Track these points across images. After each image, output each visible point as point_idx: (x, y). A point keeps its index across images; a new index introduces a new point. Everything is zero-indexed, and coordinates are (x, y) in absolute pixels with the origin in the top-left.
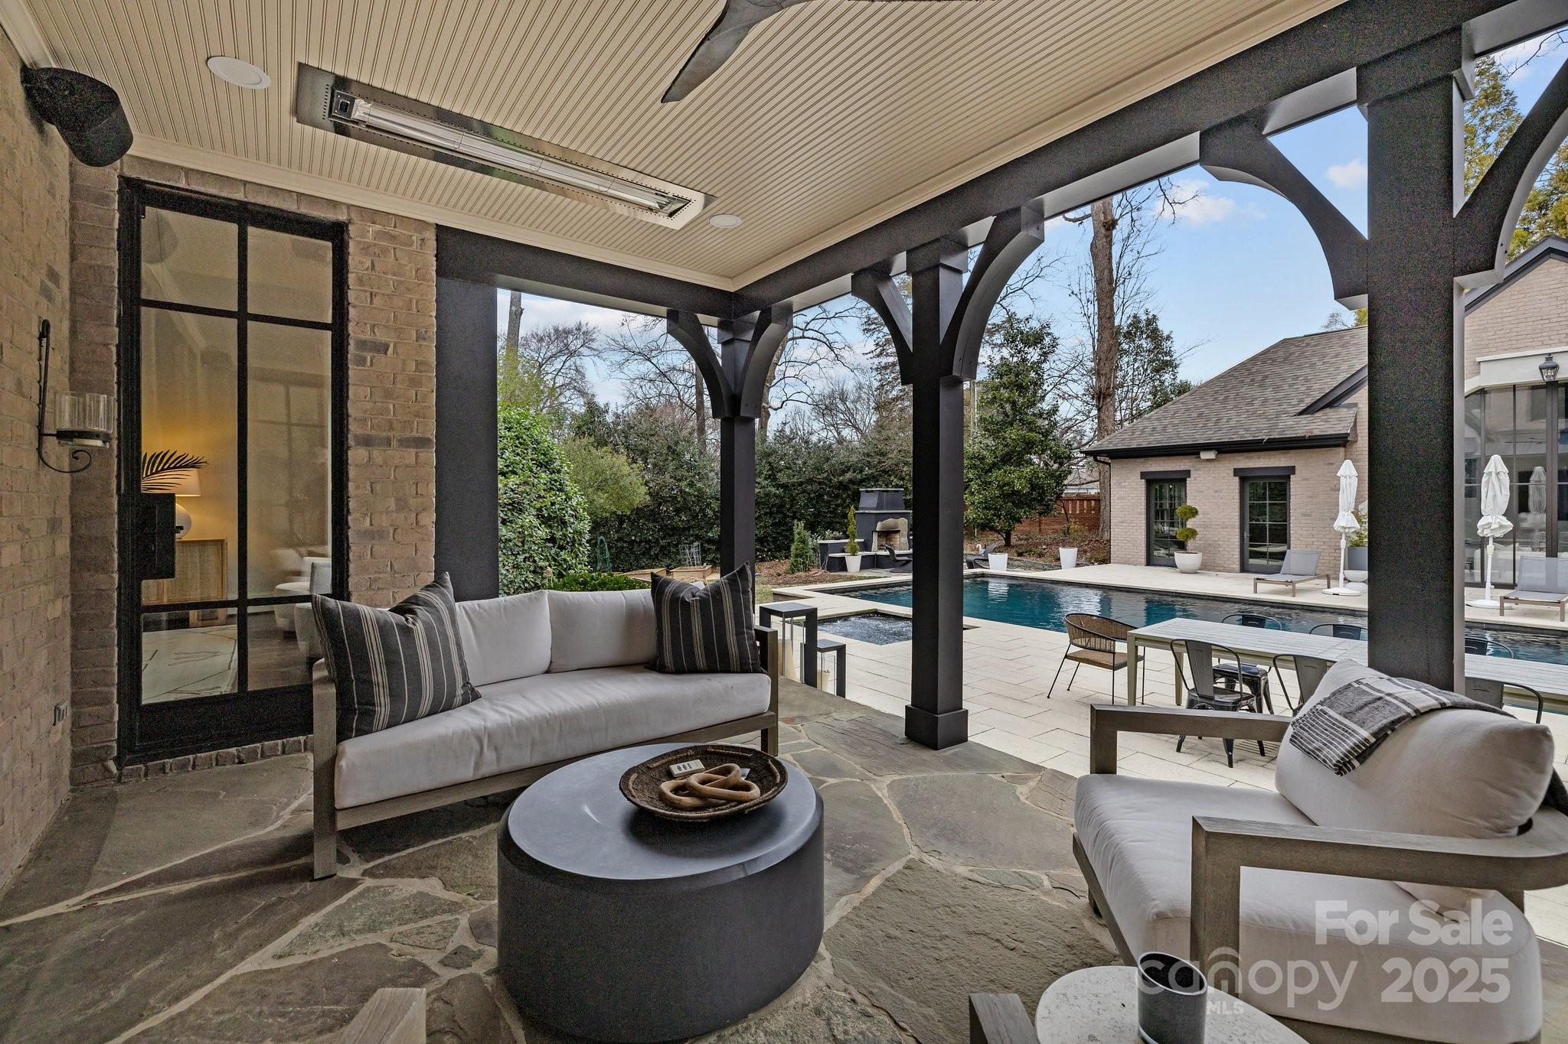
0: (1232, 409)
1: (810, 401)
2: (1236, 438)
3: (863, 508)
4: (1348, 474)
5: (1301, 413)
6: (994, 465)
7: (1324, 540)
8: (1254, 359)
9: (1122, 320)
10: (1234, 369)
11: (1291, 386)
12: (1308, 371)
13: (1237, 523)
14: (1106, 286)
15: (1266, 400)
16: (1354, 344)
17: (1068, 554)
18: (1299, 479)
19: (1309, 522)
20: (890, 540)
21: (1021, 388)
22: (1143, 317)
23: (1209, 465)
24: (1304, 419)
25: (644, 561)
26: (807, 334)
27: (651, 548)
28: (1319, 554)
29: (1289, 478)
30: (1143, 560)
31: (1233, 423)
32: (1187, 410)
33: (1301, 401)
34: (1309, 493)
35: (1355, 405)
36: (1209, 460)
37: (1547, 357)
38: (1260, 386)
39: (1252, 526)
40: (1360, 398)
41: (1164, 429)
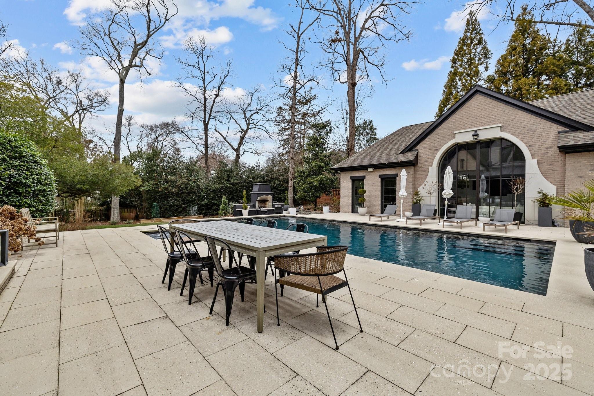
0: (380, 152)
1: (254, 152)
2: (378, 163)
3: (254, 191)
4: (403, 174)
5: (400, 154)
6: (308, 176)
9: (359, 122)
11: (400, 143)
12: (407, 138)
13: (380, 196)
14: (353, 108)
15: (391, 149)
17: (326, 209)
20: (265, 204)
21: (319, 146)
22: (368, 121)
23: (371, 174)
25: (176, 214)
26: (256, 127)
27: (178, 208)
29: (396, 178)
30: (350, 210)
31: (379, 157)
32: (366, 153)
33: (401, 149)
35: (417, 150)
36: (371, 172)
37: (476, 131)
38: (391, 144)
39: (385, 197)
40: (419, 147)
41: (358, 160)
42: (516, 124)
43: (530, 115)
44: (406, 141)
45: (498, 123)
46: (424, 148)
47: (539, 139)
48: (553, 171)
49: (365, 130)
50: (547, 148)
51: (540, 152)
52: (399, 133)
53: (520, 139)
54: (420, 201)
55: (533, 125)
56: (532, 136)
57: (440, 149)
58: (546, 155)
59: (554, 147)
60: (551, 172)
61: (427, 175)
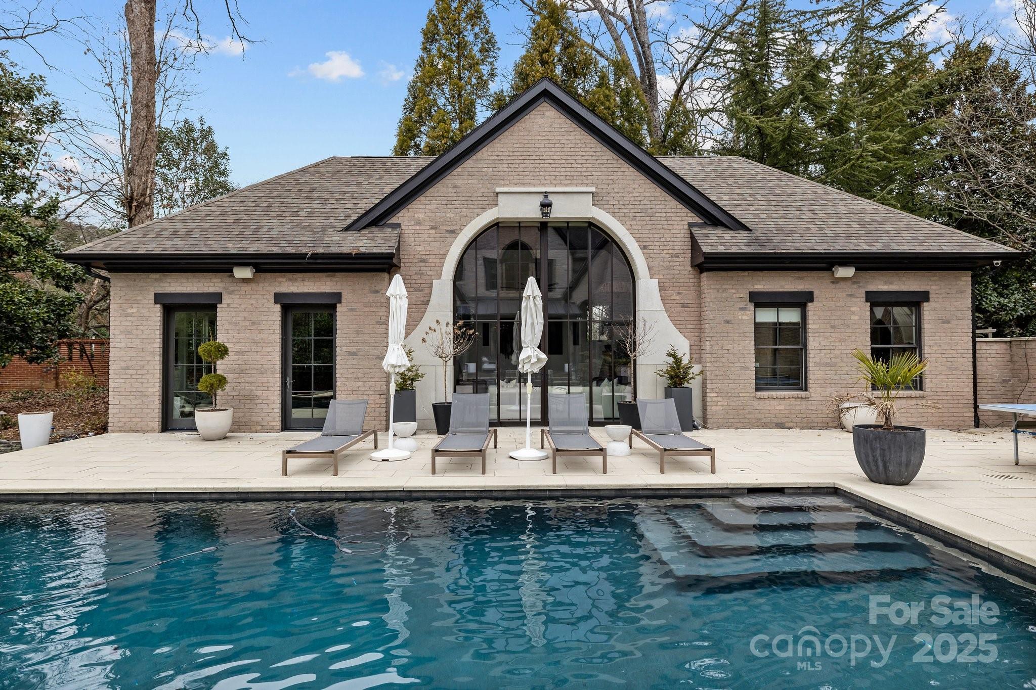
0: (274, 218)
2: (276, 250)
4: (398, 292)
5: (347, 229)
7: (370, 384)
8: (303, 170)
10: (282, 177)
11: (338, 200)
12: (355, 188)
13: (278, 366)
14: (147, 65)
15: (312, 213)
16: (395, 171)
17: (36, 422)
18: (345, 309)
19: (355, 362)
22: (197, 126)
23: (246, 287)
24: (351, 236)
28: (366, 402)
29: (336, 307)
30: (156, 422)
31: (274, 233)
32: (222, 214)
33: (348, 216)
34: (354, 327)
35: (399, 225)
36: (245, 280)
37: (546, 194)
38: (308, 197)
39: (294, 368)
40: (403, 217)
41: (189, 233)
42: (621, 194)
43: (644, 178)
44: (353, 197)
45: (587, 185)
46: (419, 223)
47: (659, 235)
48: (683, 306)
49: (186, 153)
50: (672, 257)
51: (661, 264)
52: (322, 170)
53: (628, 229)
54: (413, 380)
55: (648, 202)
56: (649, 227)
57: (461, 230)
58: (672, 272)
59: (683, 256)
60: (680, 309)
61: (427, 303)
